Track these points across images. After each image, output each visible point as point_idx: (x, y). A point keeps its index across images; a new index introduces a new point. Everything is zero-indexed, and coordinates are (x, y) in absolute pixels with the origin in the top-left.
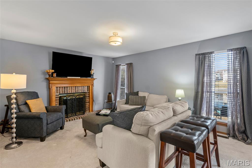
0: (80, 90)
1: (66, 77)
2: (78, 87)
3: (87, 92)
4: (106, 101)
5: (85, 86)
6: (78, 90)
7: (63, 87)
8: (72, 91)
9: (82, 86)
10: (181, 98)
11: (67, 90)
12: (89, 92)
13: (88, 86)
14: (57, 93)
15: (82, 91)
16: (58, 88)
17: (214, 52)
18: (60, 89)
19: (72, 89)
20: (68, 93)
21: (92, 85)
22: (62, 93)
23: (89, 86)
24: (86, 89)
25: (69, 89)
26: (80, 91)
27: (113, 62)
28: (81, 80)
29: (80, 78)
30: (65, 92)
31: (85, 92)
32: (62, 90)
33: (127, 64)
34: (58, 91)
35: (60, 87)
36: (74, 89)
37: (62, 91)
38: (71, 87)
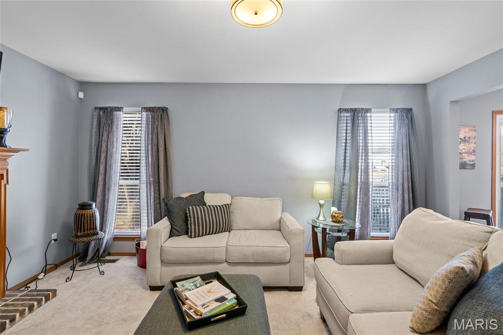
4: (54, 236)
10: (325, 201)
17: (371, 109)
27: (81, 95)
33: (148, 109)
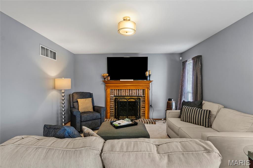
0: (134, 93)
1: (119, 80)
2: (132, 90)
3: (142, 96)
5: (140, 89)
6: (132, 93)
7: (117, 89)
8: (125, 94)
9: (136, 90)
11: (121, 93)
12: (144, 96)
13: (143, 90)
14: (112, 95)
15: (136, 94)
16: (113, 90)
18: (114, 91)
19: (125, 92)
20: (122, 95)
21: (147, 88)
22: (116, 95)
23: (145, 90)
24: (141, 92)
25: (123, 92)
26: (134, 95)
27: (181, 58)
28: (135, 83)
29: (132, 80)
30: (119, 94)
31: (140, 95)
32: (116, 92)
33: (193, 58)
34: (113, 93)
35: (115, 89)
36: (128, 92)
37: (117, 94)
38: (125, 89)
